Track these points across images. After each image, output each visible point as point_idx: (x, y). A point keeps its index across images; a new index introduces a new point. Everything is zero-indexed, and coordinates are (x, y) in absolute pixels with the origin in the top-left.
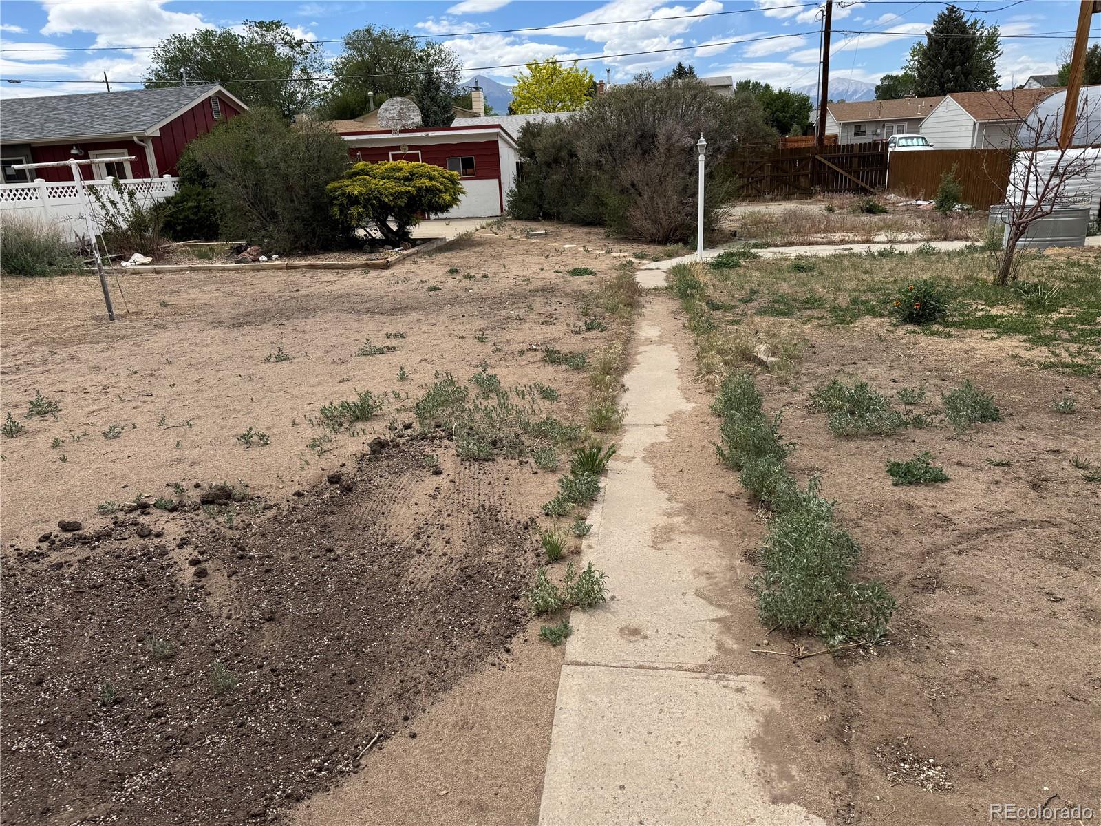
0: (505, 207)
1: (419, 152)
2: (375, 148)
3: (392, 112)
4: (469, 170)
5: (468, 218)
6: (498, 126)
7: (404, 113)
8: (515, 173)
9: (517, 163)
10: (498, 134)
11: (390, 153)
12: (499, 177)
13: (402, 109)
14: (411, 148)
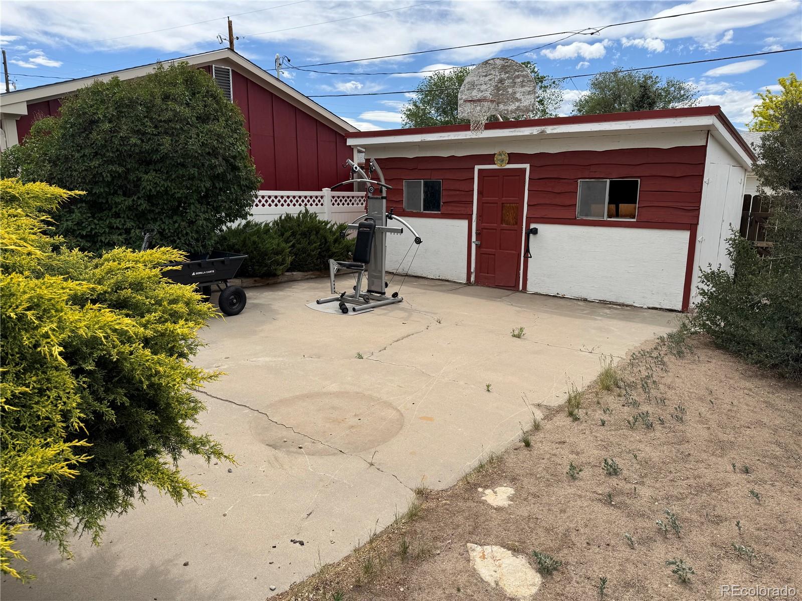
0: (696, 299)
1: (527, 166)
2: (453, 158)
3: (484, 87)
4: (623, 207)
5: (603, 303)
6: (715, 111)
7: (505, 89)
8: (737, 226)
9: (747, 198)
10: (708, 131)
11: (477, 168)
12: (692, 227)
13: (501, 81)
14: (514, 158)
